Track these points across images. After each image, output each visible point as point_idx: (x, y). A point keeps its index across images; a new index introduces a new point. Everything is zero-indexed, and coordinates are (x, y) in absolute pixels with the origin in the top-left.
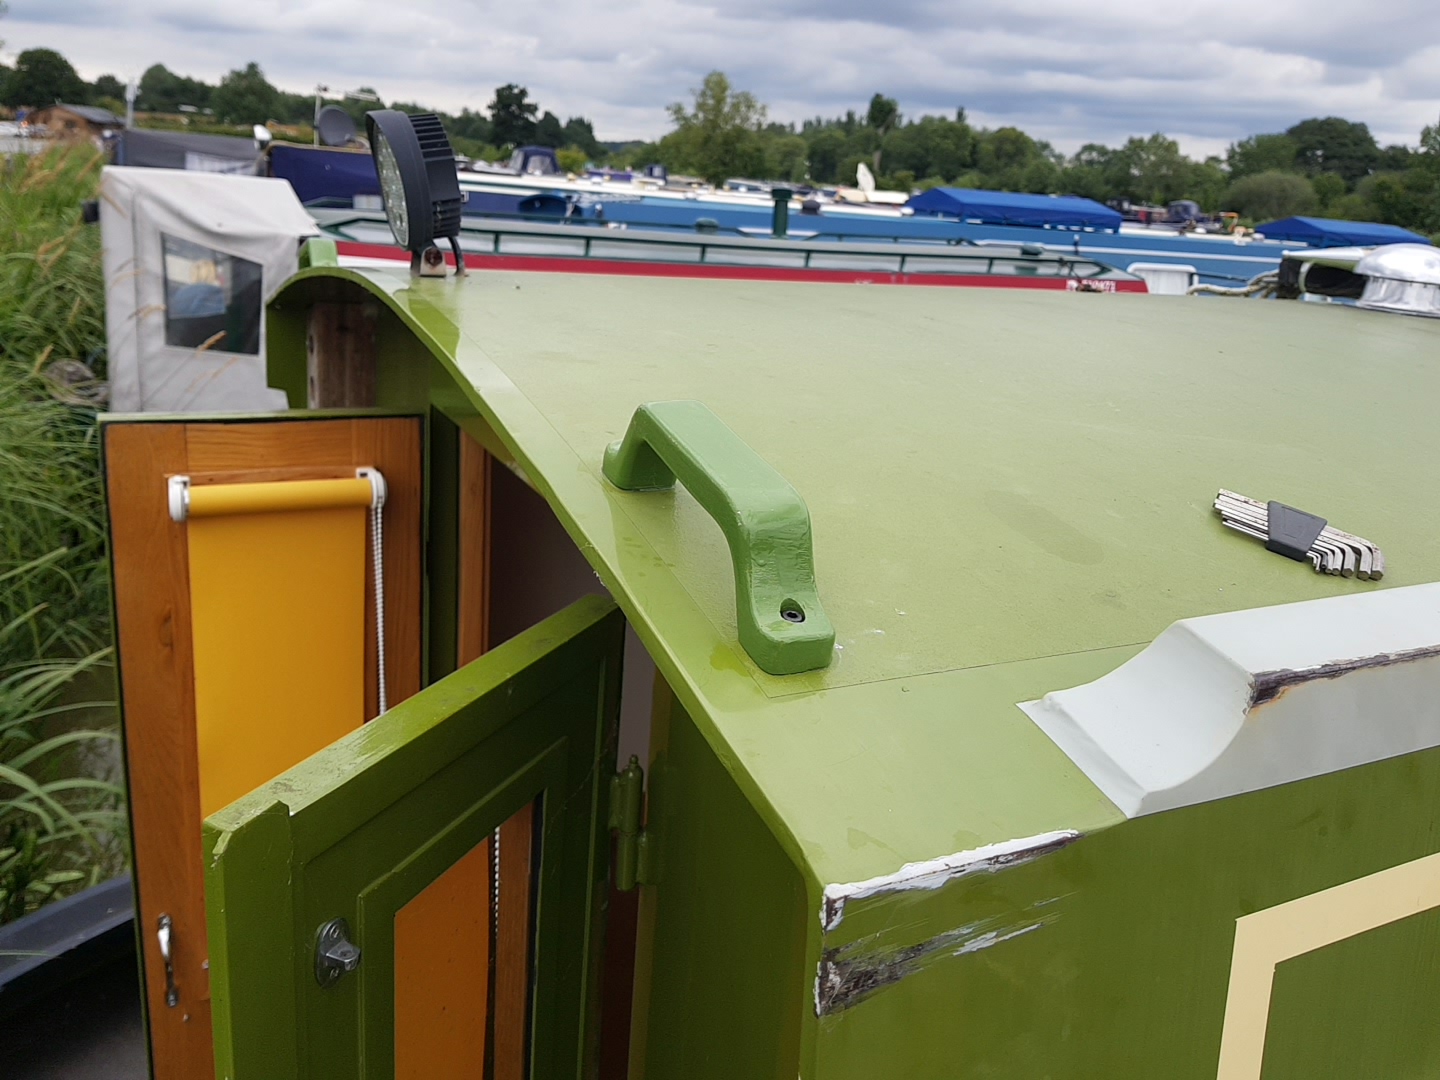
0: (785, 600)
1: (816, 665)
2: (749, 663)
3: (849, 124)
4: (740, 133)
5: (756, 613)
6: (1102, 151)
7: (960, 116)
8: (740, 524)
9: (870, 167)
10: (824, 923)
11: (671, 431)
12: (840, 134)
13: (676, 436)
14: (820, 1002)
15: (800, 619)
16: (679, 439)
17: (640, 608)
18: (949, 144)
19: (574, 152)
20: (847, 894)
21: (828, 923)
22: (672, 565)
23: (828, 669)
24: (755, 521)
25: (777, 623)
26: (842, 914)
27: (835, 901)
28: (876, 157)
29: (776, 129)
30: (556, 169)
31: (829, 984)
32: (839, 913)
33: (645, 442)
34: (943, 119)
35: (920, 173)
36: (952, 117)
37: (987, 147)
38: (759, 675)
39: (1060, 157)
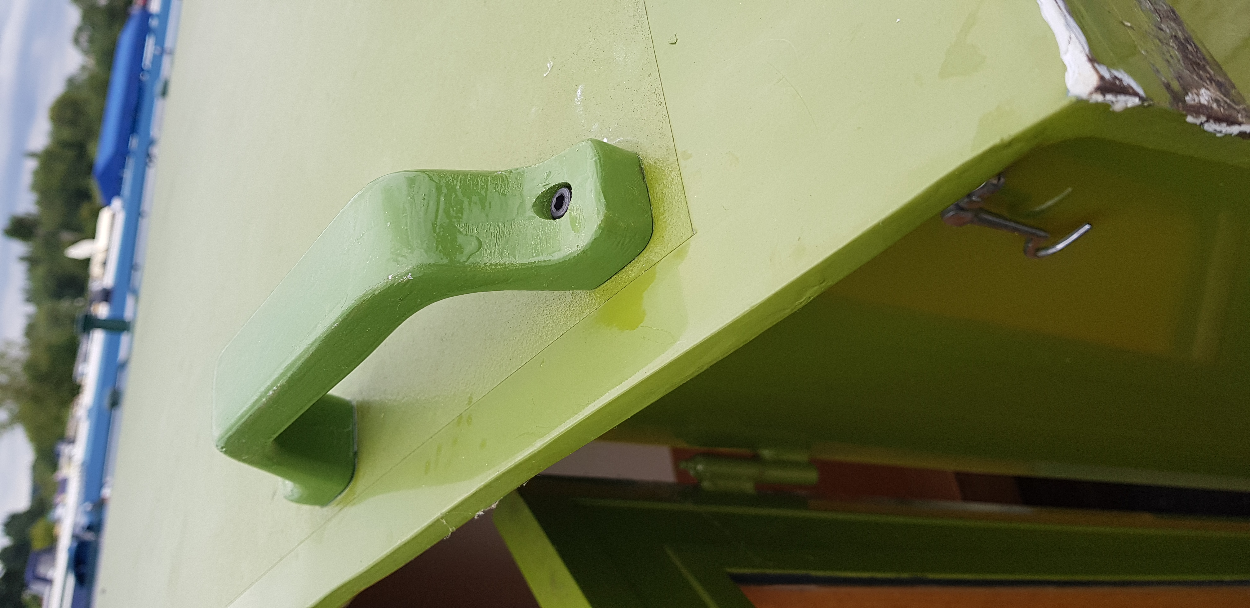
0: (537, 213)
1: (637, 169)
2: (632, 271)
3: (31, 261)
4: (30, 366)
5: (557, 256)
6: (80, 30)
7: (33, 155)
8: (410, 277)
9: (74, 242)
10: (1136, 101)
11: (255, 398)
12: (41, 270)
13: (263, 389)
14: (1240, 124)
15: (565, 191)
16: (269, 383)
17: (539, 444)
18: (60, 168)
19: (37, 531)
20: (1084, 59)
21: (1135, 94)
22: (471, 398)
23: (642, 155)
24: (406, 251)
25: (574, 222)
26: (1117, 70)
27: (1102, 78)
28: (66, 236)
29: (30, 331)
30: (51, 548)
31: (1215, 106)
32: (1116, 73)
33: (277, 439)
34: (36, 173)
35: (84, 195)
36: (32, 165)
37: (67, 134)
38: (652, 253)
39: (84, 68)
